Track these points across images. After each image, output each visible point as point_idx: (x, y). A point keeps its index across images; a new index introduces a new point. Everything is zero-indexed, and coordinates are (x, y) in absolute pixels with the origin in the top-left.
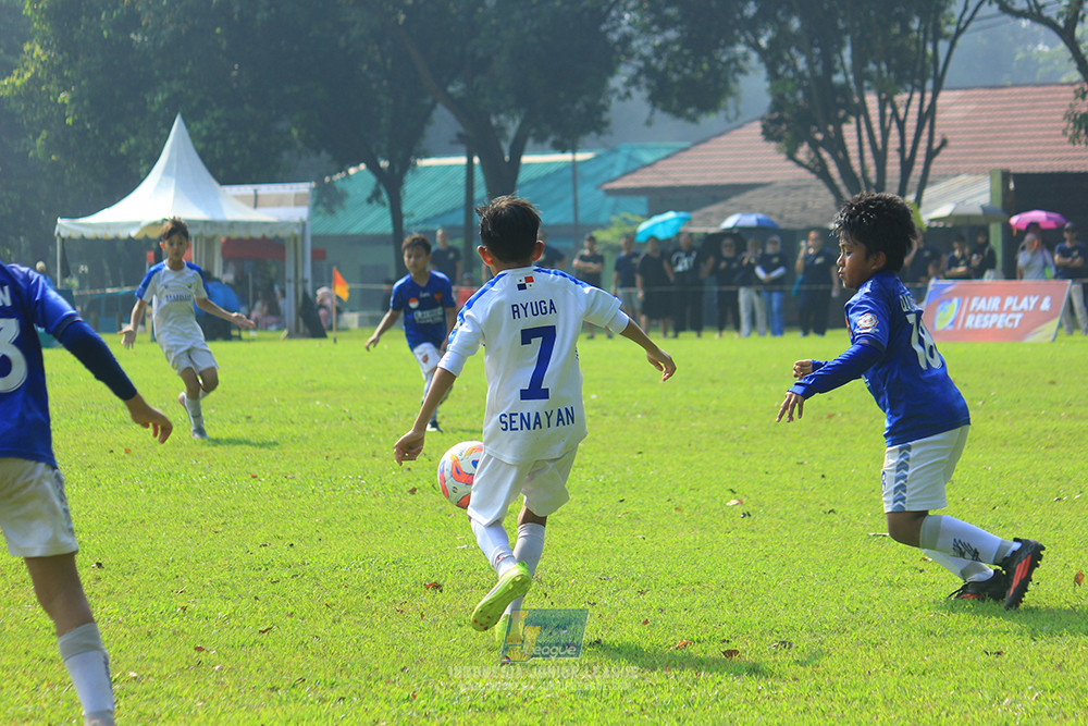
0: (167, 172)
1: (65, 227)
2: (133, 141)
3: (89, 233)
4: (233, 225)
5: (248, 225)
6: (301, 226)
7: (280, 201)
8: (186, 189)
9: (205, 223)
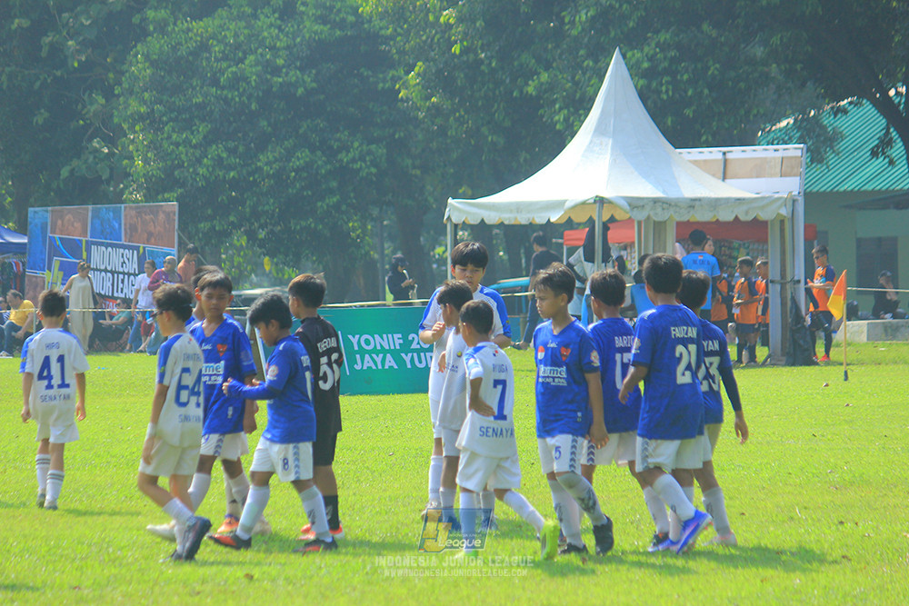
0: (600, 130)
1: (459, 209)
2: (545, 77)
3: (492, 218)
4: (693, 203)
5: (715, 203)
6: (790, 204)
7: (758, 170)
8: (627, 153)
9: (655, 201)
